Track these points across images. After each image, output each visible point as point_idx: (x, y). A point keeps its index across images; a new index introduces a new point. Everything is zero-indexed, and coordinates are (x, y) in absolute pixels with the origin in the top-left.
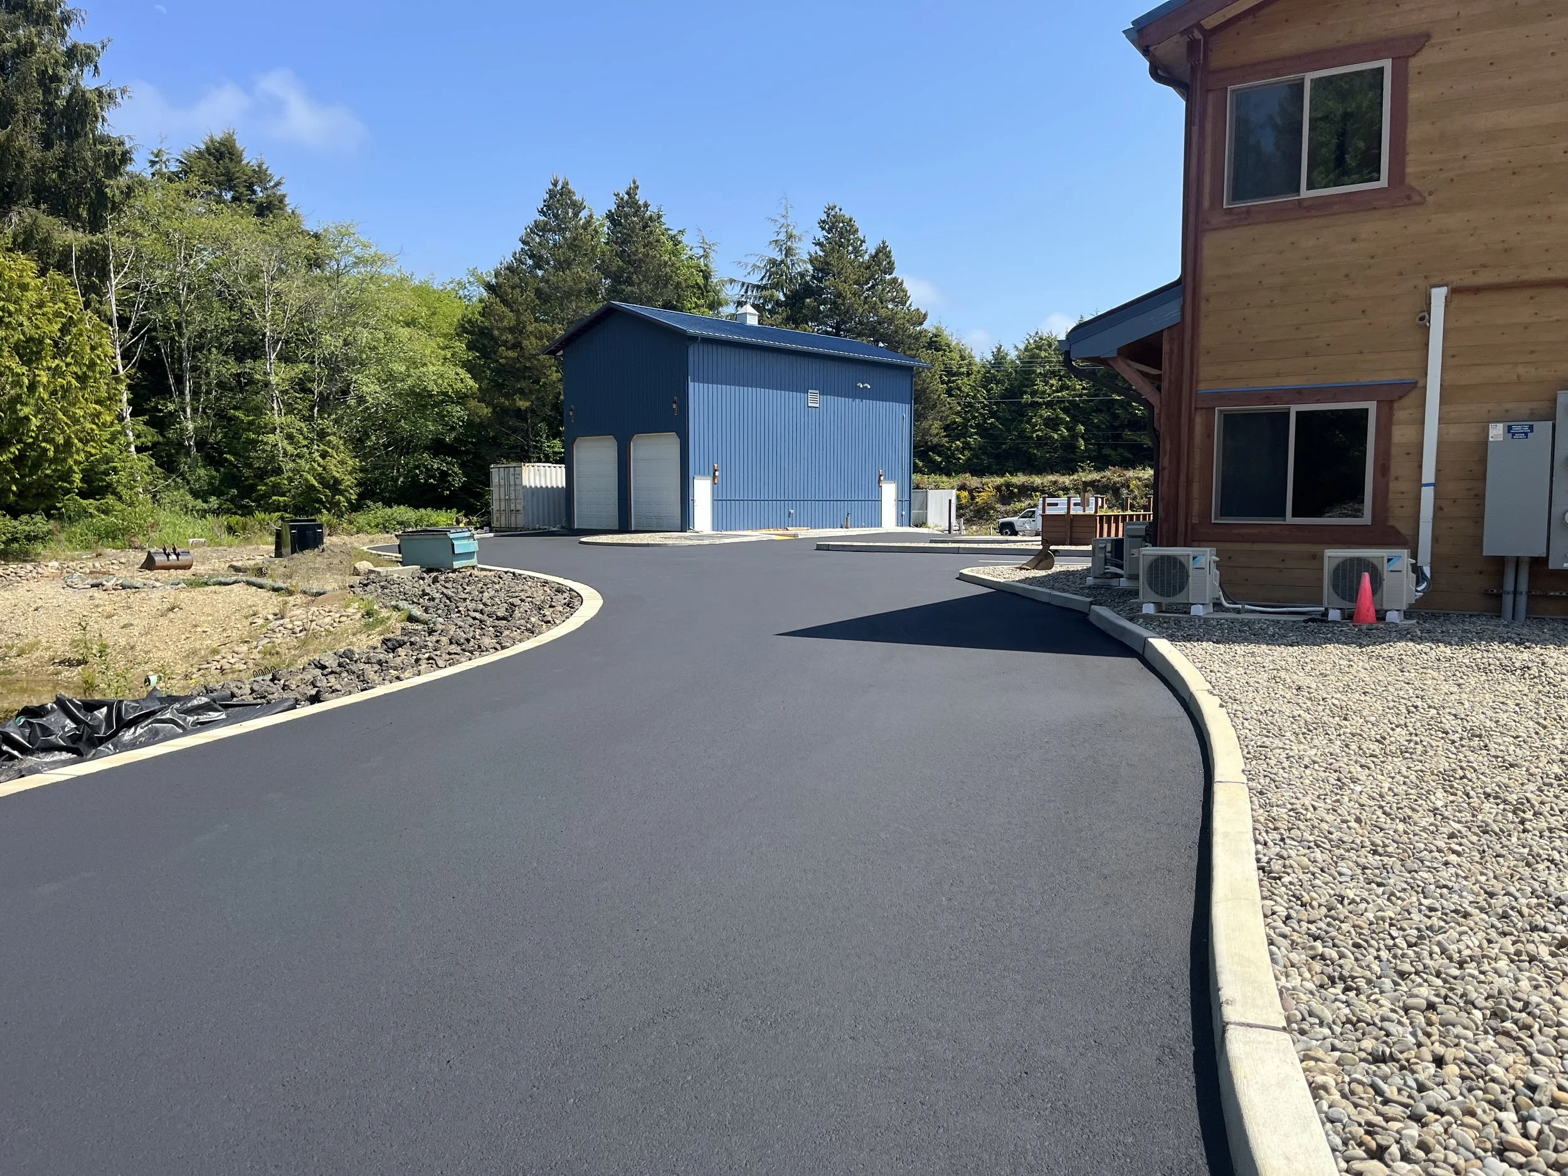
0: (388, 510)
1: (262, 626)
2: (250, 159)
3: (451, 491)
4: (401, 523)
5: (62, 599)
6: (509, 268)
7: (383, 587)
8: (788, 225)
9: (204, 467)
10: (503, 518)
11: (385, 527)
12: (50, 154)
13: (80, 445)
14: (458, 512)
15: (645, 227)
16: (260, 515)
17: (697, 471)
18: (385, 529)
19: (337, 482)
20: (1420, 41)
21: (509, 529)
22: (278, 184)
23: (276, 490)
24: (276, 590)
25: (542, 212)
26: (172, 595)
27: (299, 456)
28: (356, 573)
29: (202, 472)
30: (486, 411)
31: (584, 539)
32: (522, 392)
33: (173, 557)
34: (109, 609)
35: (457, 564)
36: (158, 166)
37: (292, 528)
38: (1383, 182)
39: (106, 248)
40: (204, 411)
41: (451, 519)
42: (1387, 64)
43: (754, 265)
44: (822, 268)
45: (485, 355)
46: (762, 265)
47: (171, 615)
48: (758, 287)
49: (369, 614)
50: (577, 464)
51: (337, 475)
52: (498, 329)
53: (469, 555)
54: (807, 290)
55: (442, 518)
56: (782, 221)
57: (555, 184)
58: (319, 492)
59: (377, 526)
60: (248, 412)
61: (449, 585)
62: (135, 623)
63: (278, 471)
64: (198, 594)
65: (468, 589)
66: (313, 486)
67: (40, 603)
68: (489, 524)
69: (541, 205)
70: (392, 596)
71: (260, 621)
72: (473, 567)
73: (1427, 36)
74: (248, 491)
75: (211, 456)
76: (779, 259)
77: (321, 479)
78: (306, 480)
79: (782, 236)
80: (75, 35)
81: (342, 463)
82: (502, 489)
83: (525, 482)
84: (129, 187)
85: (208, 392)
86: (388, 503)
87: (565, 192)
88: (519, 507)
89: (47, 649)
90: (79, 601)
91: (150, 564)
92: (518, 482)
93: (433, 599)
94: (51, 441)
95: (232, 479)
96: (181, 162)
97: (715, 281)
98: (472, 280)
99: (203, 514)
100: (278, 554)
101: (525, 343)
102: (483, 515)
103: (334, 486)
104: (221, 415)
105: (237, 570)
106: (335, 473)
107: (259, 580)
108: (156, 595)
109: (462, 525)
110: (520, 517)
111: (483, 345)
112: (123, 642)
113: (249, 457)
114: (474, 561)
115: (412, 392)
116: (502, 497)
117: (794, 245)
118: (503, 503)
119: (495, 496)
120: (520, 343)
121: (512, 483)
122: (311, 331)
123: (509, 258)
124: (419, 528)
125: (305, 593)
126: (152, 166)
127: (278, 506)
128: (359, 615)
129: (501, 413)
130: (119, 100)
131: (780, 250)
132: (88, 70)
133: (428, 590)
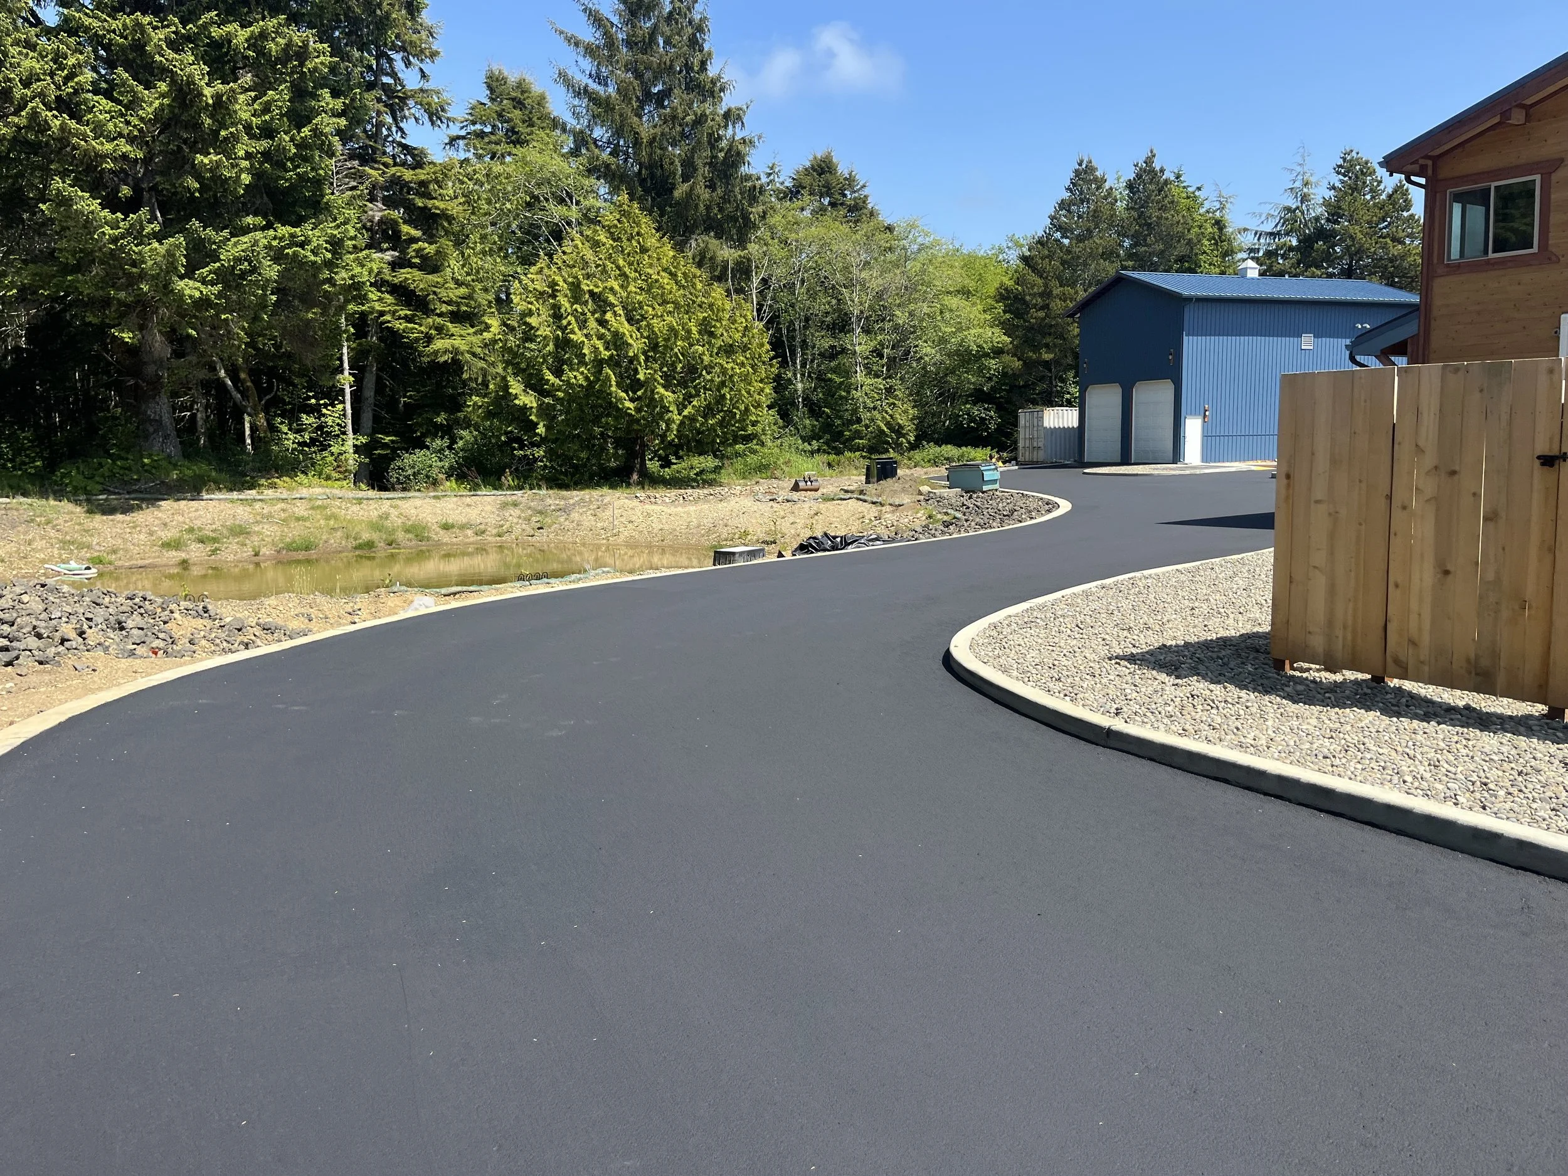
0: (938, 449)
1: (868, 524)
2: (843, 170)
3: (988, 432)
4: (947, 459)
5: (756, 507)
6: (1040, 242)
7: (938, 501)
8: (1304, 173)
9: (809, 418)
10: (1027, 453)
11: (935, 462)
12: (714, 194)
13: (754, 410)
14: (992, 450)
15: (1160, 191)
16: (848, 454)
17: (1189, 412)
18: (935, 464)
19: (901, 427)
20: (1556, 164)
21: (1032, 463)
22: (864, 186)
23: (858, 435)
24: (874, 503)
25: (1068, 189)
26: (815, 506)
27: (875, 408)
28: (920, 493)
29: (808, 422)
30: (1018, 364)
31: (1087, 471)
32: (1047, 346)
33: (809, 483)
34: (782, 513)
35: (985, 488)
36: (772, 177)
37: (878, 463)
38: (1535, 249)
39: (749, 260)
40: (809, 376)
41: (986, 455)
42: (1537, 178)
43: (1269, 214)
44: (1335, 212)
45: (1018, 315)
46: (1276, 213)
47: (816, 517)
48: (1271, 234)
49: (930, 517)
50: (1089, 408)
51: (901, 422)
52: (1030, 295)
53: (994, 481)
54: (1321, 234)
55: (978, 454)
56: (1299, 169)
57: (1080, 164)
58: (887, 436)
59: (929, 461)
60: (839, 375)
61: (979, 500)
62: (798, 521)
63: (859, 421)
64: (829, 504)
65: (991, 502)
66: (883, 430)
67: (745, 510)
68: (1015, 459)
69: (1068, 183)
70: (944, 506)
71: (867, 521)
72: (996, 490)
73: (1562, 160)
74: (838, 436)
75: (813, 409)
76: (1294, 207)
77: (888, 424)
78: (878, 426)
79: (1298, 184)
80: (728, 101)
81: (906, 412)
82: (1027, 430)
83: (1046, 424)
84: (764, 212)
85: (812, 361)
86: (939, 443)
87: (1090, 169)
88: (1041, 444)
89: (754, 535)
90: (766, 508)
91: (796, 488)
92: (1040, 424)
93: (968, 508)
94: (738, 408)
95: (827, 427)
96: (794, 179)
97: (1231, 230)
98: (1010, 245)
99: (812, 453)
100: (868, 482)
101: (1052, 305)
102: (1012, 451)
103: (898, 431)
104: (821, 378)
105: (847, 491)
106: (900, 421)
107: (861, 497)
108: (806, 505)
109: (994, 460)
110: (1041, 453)
111: (1017, 309)
112: (793, 532)
113: (840, 411)
114: (997, 486)
115: (957, 353)
116: (1027, 436)
117: (1311, 191)
118: (1027, 442)
119: (1022, 436)
120: (1048, 305)
121: (1036, 424)
122: (885, 307)
123: (1040, 233)
124: (961, 463)
125: (891, 505)
126: (768, 177)
127: (859, 447)
128: (924, 518)
129: (1028, 365)
130: (757, 143)
131: (1296, 197)
132: (738, 125)
133: (965, 503)
